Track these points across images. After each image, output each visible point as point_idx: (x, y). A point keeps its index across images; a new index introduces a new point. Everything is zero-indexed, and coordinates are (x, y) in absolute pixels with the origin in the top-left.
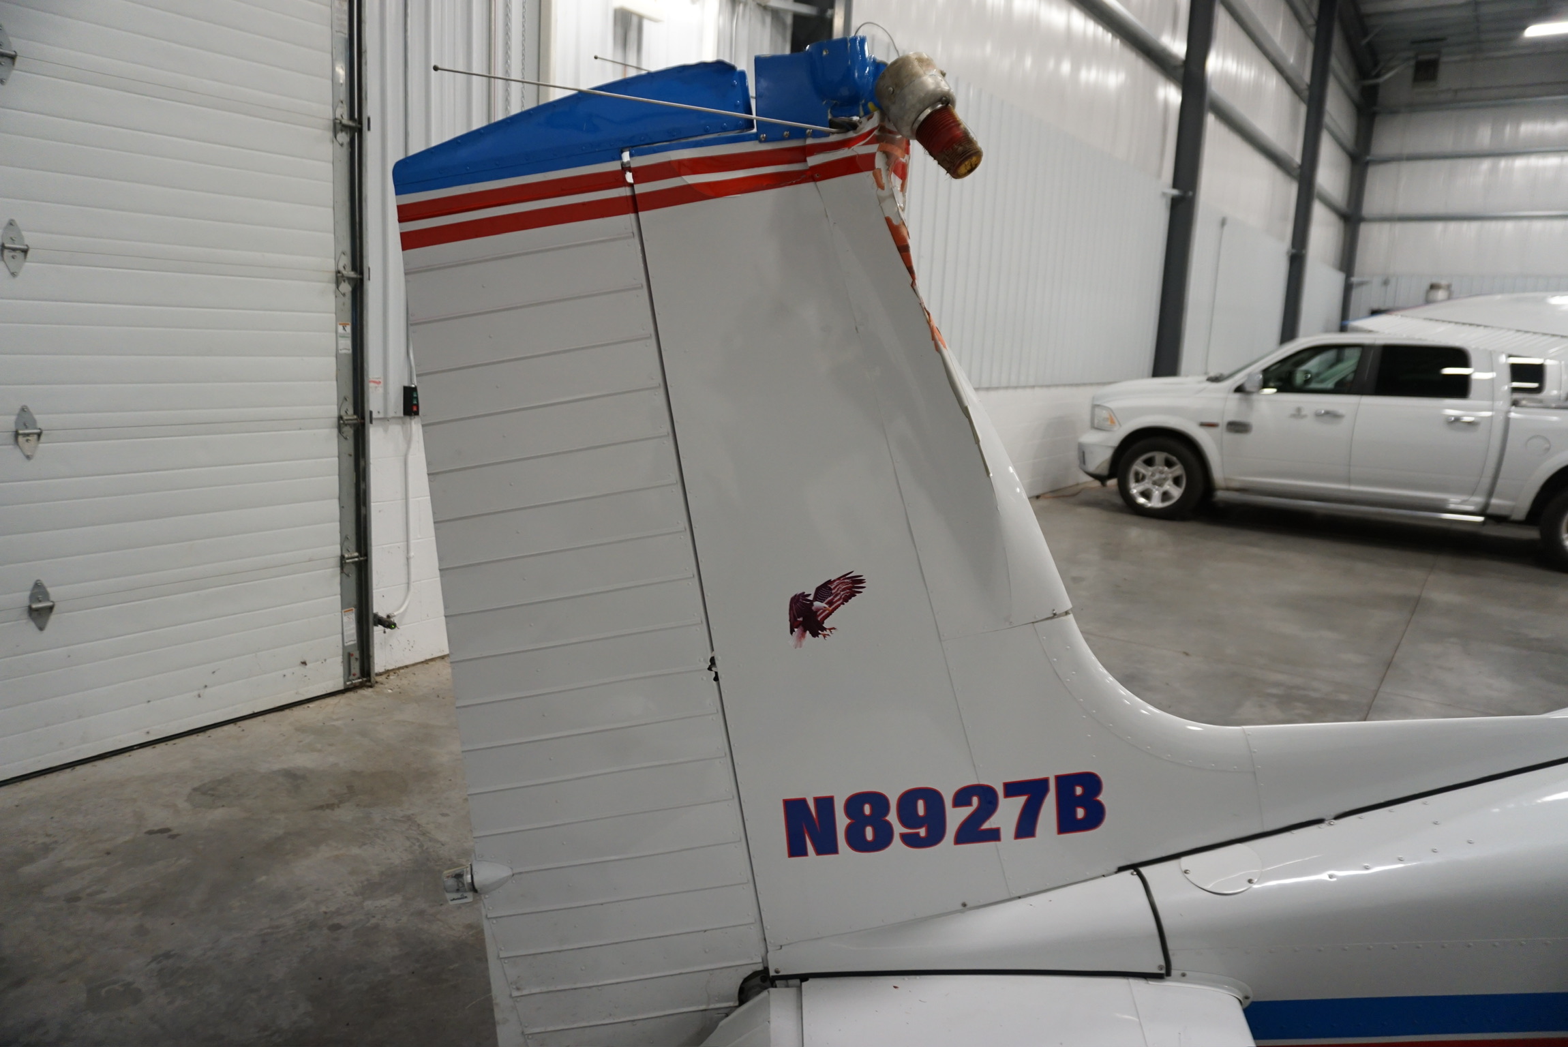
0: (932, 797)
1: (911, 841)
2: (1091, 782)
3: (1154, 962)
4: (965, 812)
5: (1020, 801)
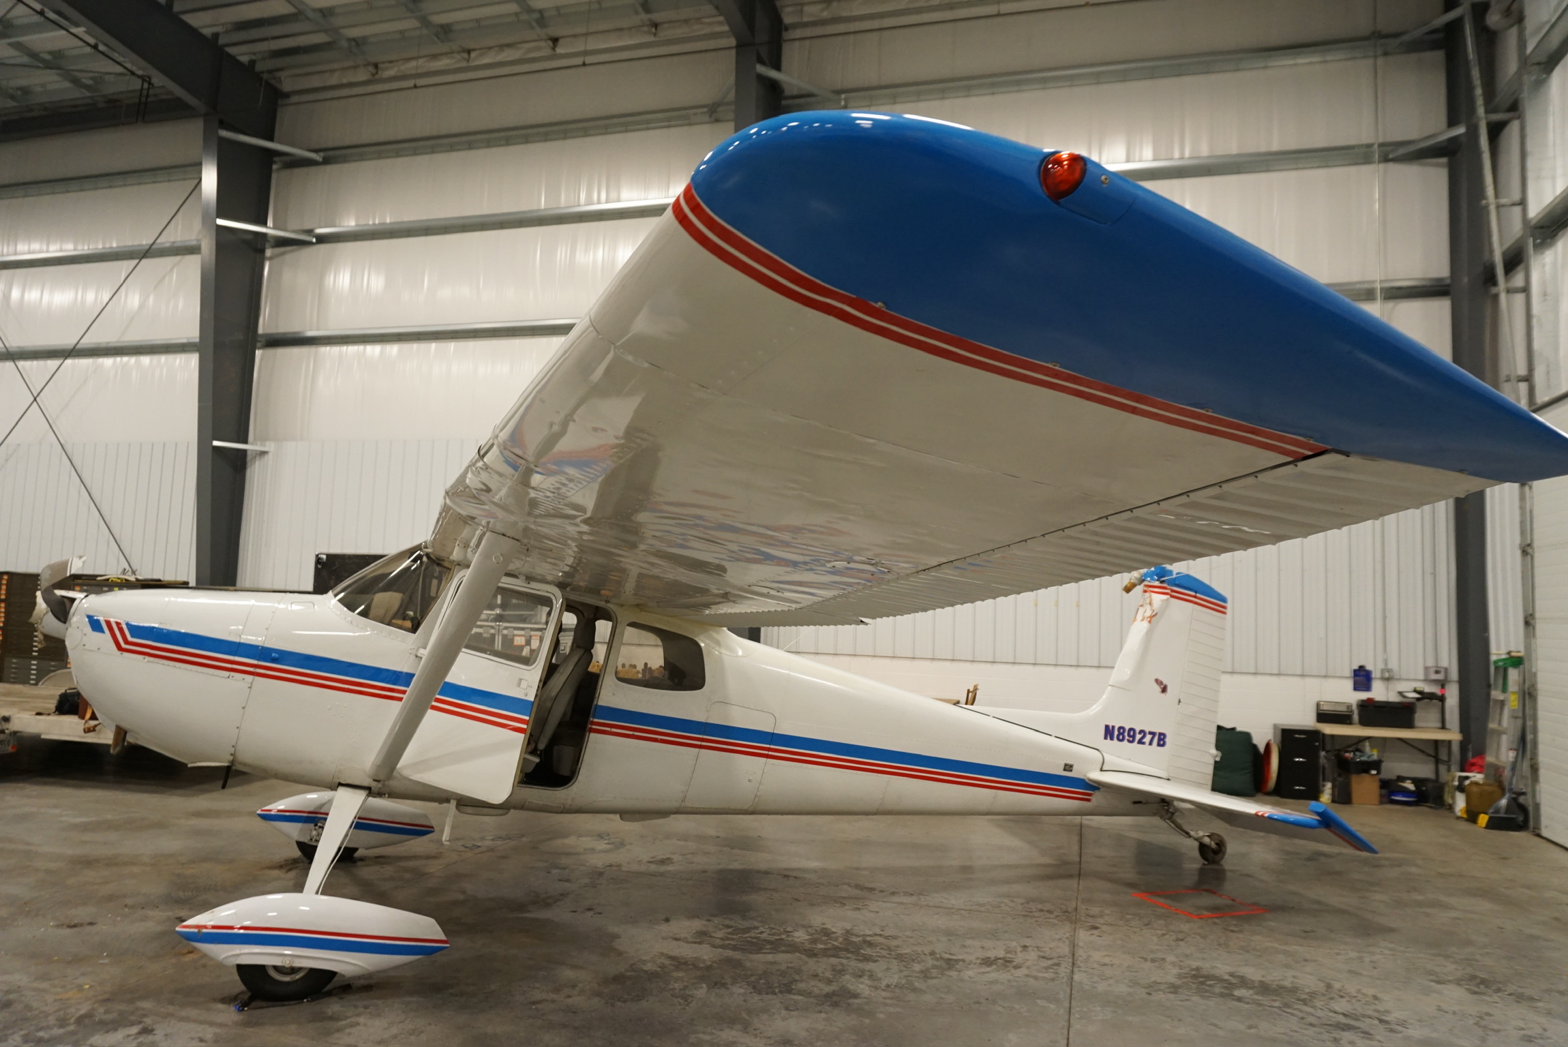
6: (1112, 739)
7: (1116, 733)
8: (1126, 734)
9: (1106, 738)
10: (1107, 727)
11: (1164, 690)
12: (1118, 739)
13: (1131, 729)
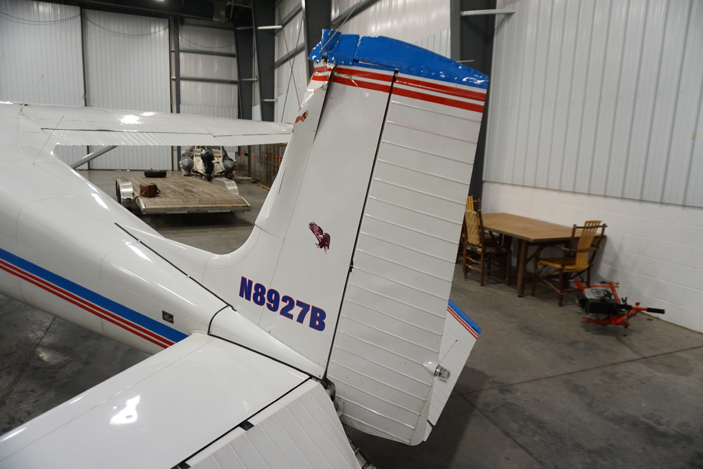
6: (248, 298)
7: (253, 291)
8: (266, 296)
9: (241, 295)
10: (244, 280)
11: (324, 242)
12: (256, 301)
13: (272, 292)
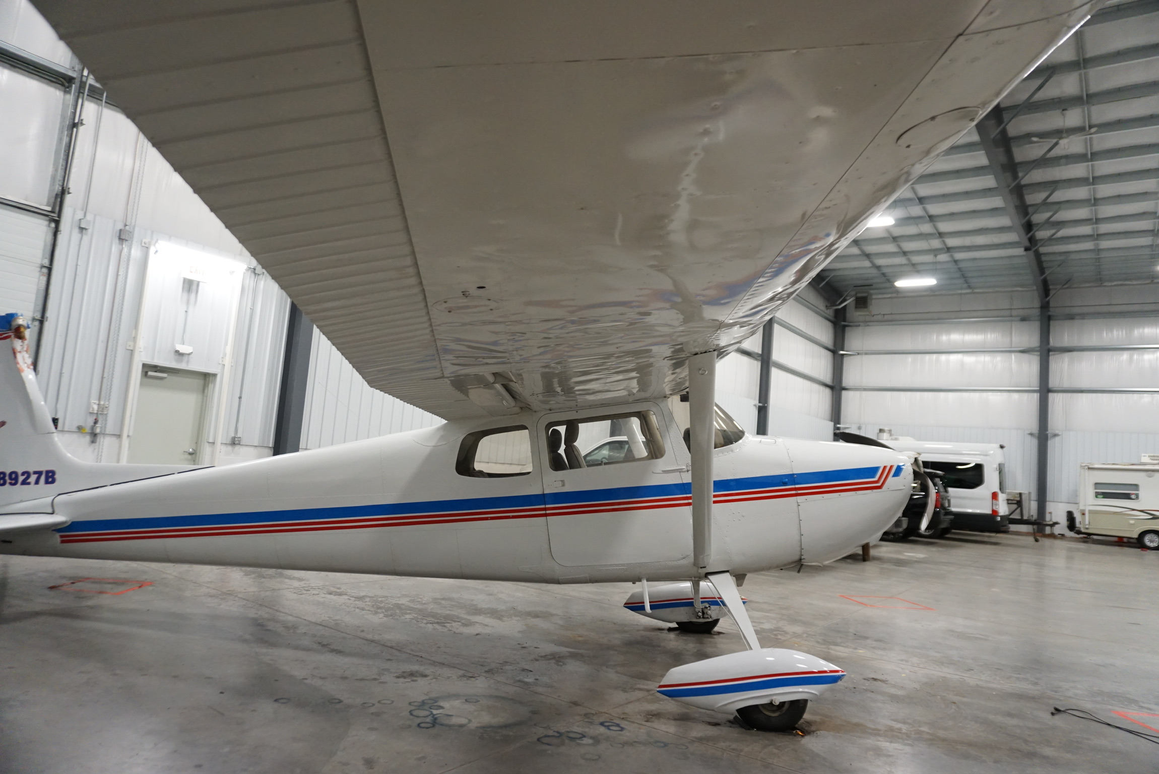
0: (15, 473)
1: (11, 484)
2: (53, 473)
3: (50, 511)
4: (23, 477)
5: (36, 476)
